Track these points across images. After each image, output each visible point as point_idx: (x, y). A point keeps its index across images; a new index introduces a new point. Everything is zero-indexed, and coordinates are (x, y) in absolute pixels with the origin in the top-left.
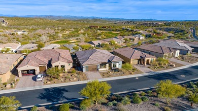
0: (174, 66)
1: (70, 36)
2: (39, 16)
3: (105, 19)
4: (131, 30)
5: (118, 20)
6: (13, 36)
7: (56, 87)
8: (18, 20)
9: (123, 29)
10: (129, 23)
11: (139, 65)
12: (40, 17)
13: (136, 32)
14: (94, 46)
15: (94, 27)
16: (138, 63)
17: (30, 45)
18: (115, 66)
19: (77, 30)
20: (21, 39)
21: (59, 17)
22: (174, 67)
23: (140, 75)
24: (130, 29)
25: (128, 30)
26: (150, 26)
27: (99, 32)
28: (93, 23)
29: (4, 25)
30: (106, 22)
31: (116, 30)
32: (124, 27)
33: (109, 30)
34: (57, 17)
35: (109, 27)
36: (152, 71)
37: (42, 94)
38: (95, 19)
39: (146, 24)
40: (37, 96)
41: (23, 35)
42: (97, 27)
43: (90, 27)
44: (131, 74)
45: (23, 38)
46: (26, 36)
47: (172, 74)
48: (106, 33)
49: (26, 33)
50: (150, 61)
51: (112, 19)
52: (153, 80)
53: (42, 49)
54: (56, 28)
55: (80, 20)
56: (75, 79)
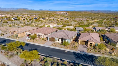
0: (113, 54)
8: (73, 13)
14: (95, 30)
20: (64, 22)
41: (66, 20)
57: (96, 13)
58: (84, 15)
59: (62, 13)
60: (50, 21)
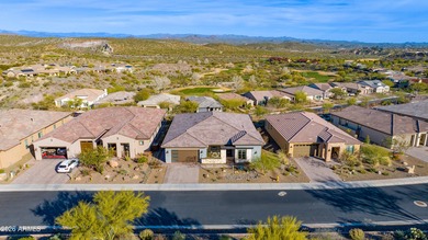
0: (411, 171)
1: (218, 79)
2: (174, 36)
3: (312, 42)
4: (365, 70)
5: (342, 44)
6: (106, 76)
7: (85, 192)
8: (131, 44)
9: (346, 66)
10: (367, 52)
11: (311, 159)
12: (173, 39)
13: (375, 75)
14: (252, 102)
15: (279, 59)
16: (312, 155)
17: (120, 95)
18: (242, 155)
19: (240, 66)
20: (119, 82)
21: (212, 37)
22: (411, 176)
23: (297, 186)
24: (363, 67)
25: (356, 68)
26: (419, 60)
27: (287, 71)
28: (280, 52)
29: (106, 53)
30: (313, 48)
31: (329, 69)
32: (349, 62)
33: (313, 68)
34: (207, 37)
35: (315, 61)
36: (336, 177)
37: (47, 202)
38: (288, 43)
39: (409, 55)
40: (34, 206)
41: (124, 73)
42: (286, 60)
43: (270, 61)
44: (274, 179)
45: (123, 78)
46: (129, 75)
47: (390, 193)
48: (302, 74)
49: (131, 70)
50: (341, 151)
51: (328, 43)
52: (322, 204)
53: (140, 103)
54: (199, 62)
55: (254, 45)
56: (136, 177)
57: (207, 46)
58: (174, 52)
59: (87, 44)
60: (63, 81)
